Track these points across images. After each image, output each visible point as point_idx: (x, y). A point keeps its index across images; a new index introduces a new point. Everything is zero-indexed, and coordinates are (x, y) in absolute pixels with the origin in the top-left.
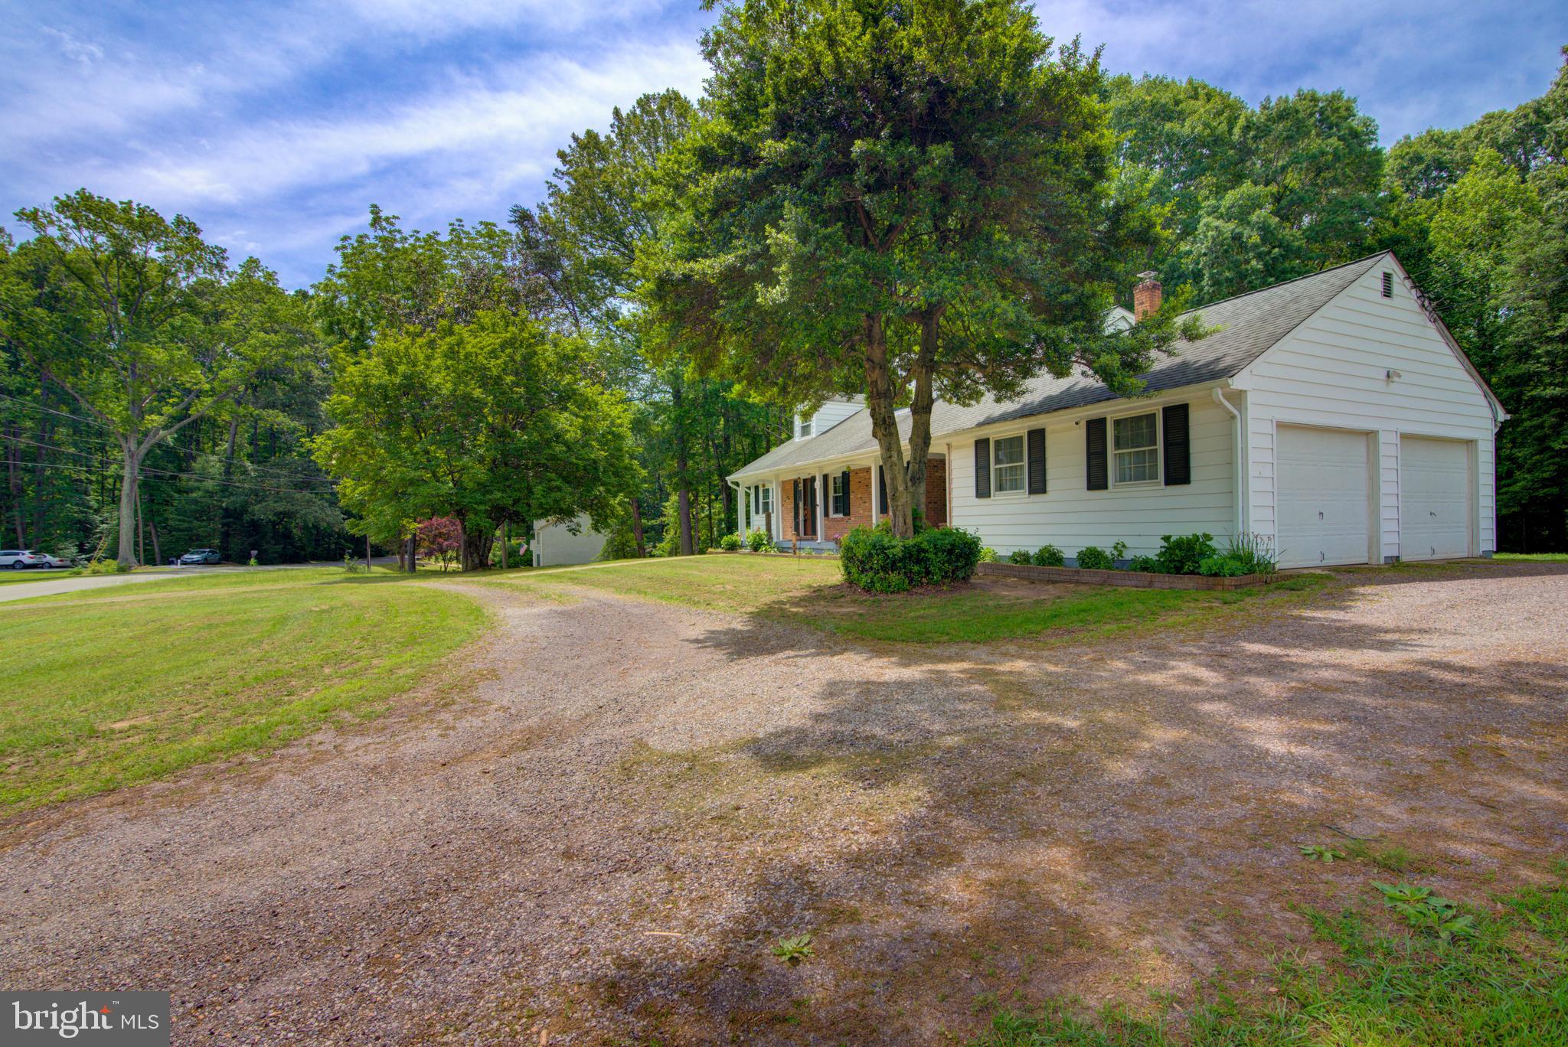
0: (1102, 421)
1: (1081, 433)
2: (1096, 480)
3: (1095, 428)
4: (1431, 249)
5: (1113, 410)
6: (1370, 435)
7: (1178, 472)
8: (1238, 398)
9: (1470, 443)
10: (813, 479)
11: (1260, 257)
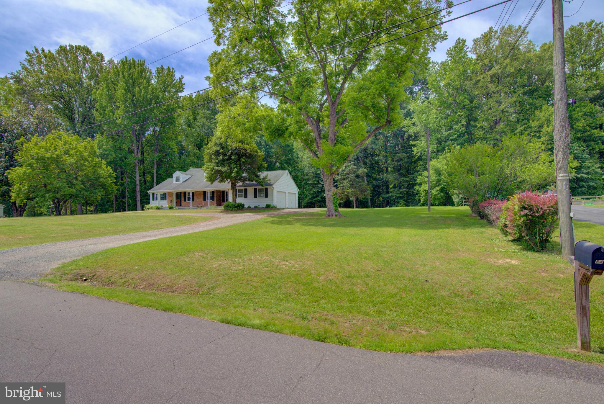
0: (256, 189)
1: (253, 190)
2: (255, 196)
3: (255, 189)
4: (294, 149)
5: (258, 188)
6: (285, 192)
7: (266, 196)
8: (273, 188)
9: (295, 194)
10: (190, 193)
11: (264, 147)
